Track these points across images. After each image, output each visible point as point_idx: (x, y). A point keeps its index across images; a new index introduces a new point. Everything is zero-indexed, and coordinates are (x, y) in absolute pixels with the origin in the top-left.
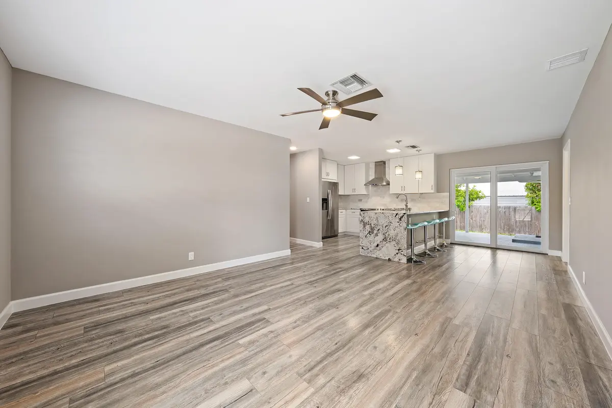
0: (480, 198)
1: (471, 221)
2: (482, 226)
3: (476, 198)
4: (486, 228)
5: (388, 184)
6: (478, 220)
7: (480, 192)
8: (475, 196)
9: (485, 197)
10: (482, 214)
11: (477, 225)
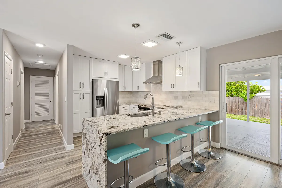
0: (261, 91)
1: (254, 109)
2: (263, 112)
3: (258, 92)
4: (266, 114)
5: (162, 82)
6: (260, 108)
7: (261, 87)
8: (257, 90)
9: (265, 90)
10: (263, 103)
11: (258, 111)
